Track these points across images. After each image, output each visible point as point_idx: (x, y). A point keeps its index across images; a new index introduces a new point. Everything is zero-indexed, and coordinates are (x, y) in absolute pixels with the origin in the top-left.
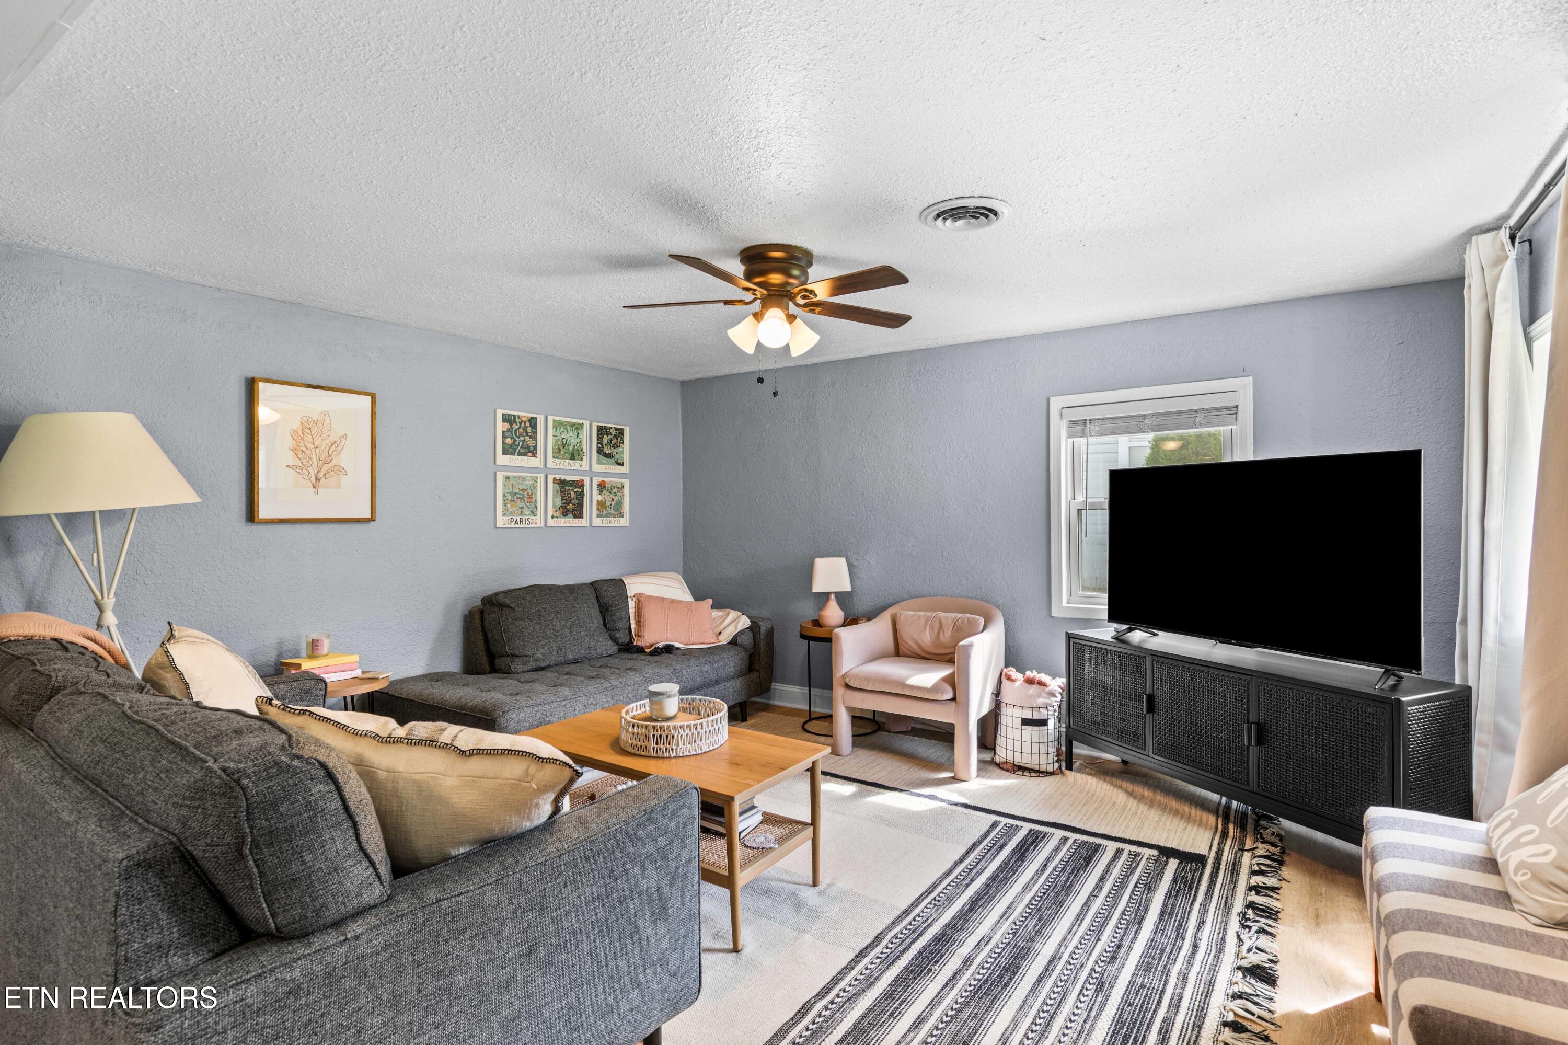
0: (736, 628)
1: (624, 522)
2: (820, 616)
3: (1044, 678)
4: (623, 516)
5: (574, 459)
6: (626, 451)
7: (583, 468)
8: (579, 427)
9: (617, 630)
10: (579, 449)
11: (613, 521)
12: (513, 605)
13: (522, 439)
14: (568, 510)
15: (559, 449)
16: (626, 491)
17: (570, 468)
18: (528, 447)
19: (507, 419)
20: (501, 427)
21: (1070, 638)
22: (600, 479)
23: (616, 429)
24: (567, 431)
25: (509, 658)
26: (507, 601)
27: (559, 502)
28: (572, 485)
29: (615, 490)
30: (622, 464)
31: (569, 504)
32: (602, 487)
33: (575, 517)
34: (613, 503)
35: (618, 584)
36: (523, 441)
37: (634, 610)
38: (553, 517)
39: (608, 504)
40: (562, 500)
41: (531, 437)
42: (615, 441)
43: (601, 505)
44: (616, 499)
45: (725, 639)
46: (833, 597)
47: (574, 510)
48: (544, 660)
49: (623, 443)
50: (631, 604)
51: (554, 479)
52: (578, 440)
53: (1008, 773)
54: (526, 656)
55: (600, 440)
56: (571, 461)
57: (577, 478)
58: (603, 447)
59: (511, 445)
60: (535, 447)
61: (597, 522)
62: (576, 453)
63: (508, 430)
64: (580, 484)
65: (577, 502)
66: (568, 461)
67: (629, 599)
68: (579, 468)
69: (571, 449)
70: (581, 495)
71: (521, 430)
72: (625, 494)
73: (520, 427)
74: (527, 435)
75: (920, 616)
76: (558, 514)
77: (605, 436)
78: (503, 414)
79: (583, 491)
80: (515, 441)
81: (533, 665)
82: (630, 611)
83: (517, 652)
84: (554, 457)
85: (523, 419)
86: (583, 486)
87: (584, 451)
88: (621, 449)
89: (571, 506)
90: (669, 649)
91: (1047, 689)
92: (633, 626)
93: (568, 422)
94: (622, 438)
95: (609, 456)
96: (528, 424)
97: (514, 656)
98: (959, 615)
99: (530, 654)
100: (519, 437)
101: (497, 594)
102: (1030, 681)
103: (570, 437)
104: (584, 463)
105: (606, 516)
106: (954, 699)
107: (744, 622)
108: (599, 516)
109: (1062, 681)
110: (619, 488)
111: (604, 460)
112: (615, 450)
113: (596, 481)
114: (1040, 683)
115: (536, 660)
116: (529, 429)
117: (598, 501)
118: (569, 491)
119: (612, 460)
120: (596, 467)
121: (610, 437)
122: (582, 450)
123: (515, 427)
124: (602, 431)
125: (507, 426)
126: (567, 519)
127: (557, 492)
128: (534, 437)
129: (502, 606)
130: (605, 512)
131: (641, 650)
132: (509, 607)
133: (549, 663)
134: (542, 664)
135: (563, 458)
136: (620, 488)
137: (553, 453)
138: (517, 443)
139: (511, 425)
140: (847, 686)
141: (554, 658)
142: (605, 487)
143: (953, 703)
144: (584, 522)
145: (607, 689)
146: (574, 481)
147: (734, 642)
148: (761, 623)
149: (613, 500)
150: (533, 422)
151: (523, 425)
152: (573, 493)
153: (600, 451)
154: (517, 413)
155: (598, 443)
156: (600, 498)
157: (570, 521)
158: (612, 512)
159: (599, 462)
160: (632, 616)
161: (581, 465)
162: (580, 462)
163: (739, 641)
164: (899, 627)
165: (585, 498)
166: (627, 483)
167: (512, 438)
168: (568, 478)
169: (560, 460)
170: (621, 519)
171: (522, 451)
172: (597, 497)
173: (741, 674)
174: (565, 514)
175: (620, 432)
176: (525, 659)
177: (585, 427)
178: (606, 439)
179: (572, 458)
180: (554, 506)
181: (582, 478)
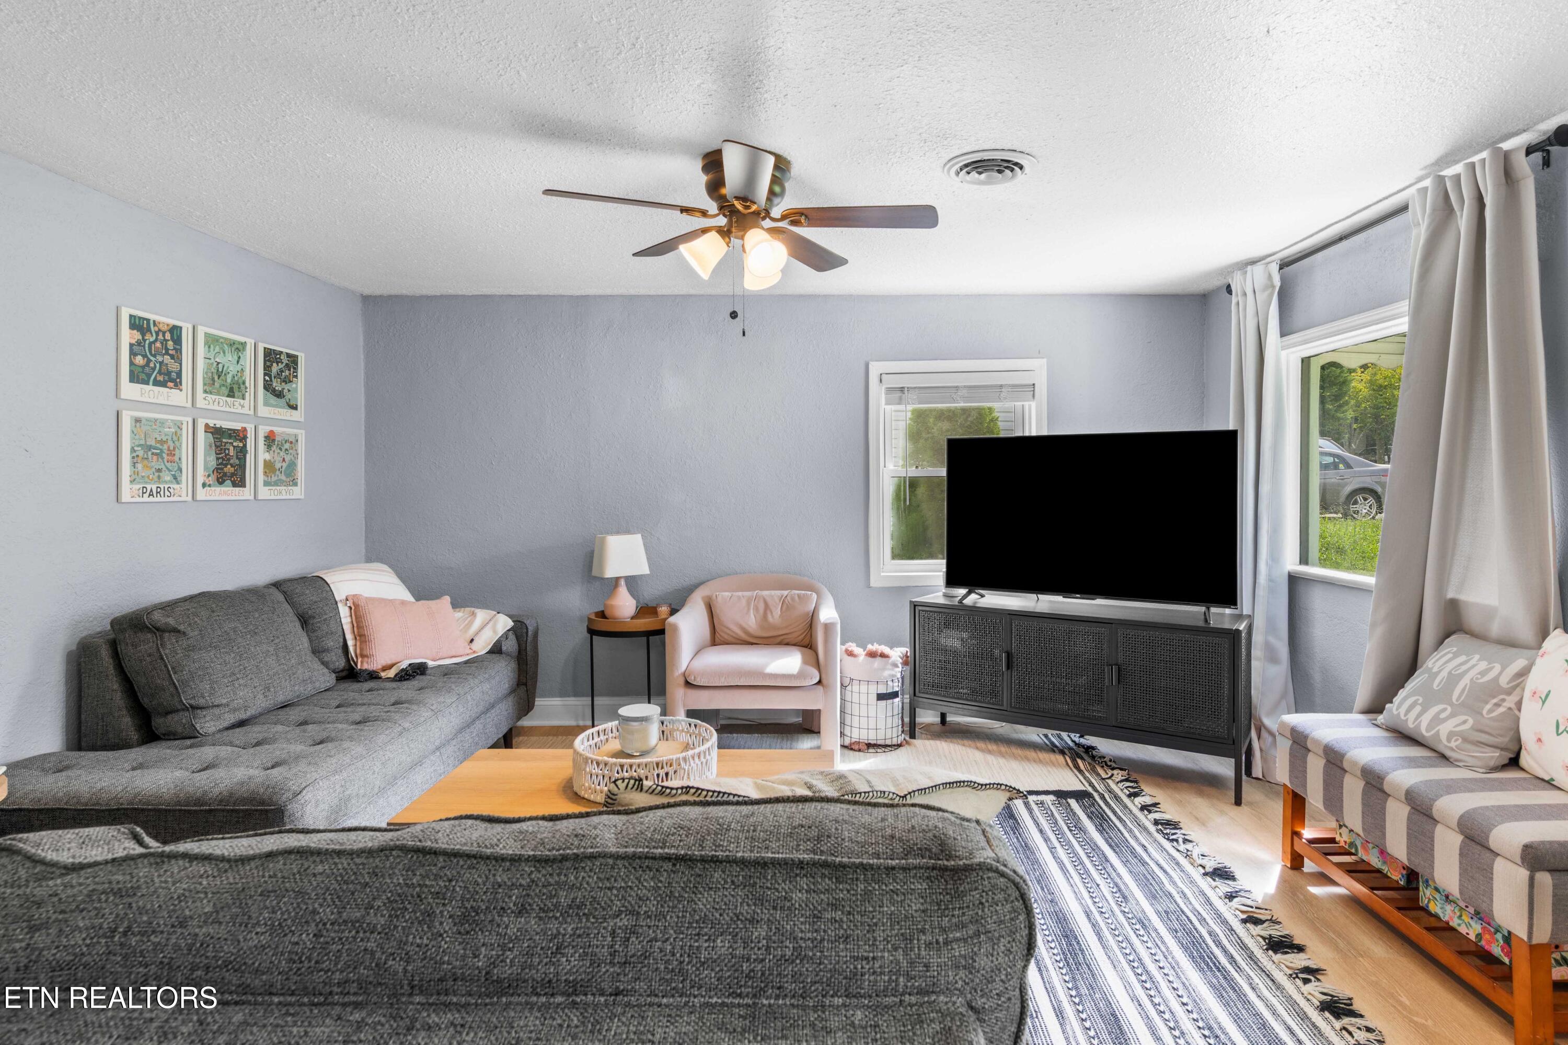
0: (495, 632)
1: (297, 492)
2: (605, 605)
3: (886, 649)
4: (296, 484)
5: (233, 397)
6: (300, 388)
7: (245, 411)
8: (240, 347)
9: (327, 650)
10: (241, 381)
11: (284, 492)
12: (182, 628)
13: (160, 358)
14: (225, 474)
15: (213, 380)
16: (301, 447)
17: (228, 409)
18: (169, 373)
19: (137, 324)
20: (128, 336)
21: (915, 606)
22: (269, 428)
23: (288, 355)
24: (224, 352)
25: (187, 714)
26: (171, 621)
27: (213, 463)
28: (230, 437)
29: (287, 446)
30: (295, 408)
31: (226, 465)
32: (270, 439)
33: (235, 485)
34: (285, 465)
35: (319, 584)
36: (161, 363)
37: (349, 620)
38: (204, 485)
39: (278, 466)
40: (218, 459)
41: (172, 357)
42: (287, 373)
43: (269, 467)
44: (287, 458)
45: (482, 646)
46: (623, 582)
47: (233, 475)
48: (246, 708)
49: (296, 377)
50: (344, 611)
51: (207, 425)
52: (239, 368)
53: (861, 754)
54: (218, 706)
55: (267, 369)
56: (229, 399)
57: (237, 426)
58: (271, 380)
59: (143, 367)
60: (179, 374)
61: (265, 493)
62: (235, 387)
63: (139, 343)
64: (241, 435)
65: (237, 462)
66: (225, 398)
67: (340, 605)
68: (240, 411)
69: (229, 380)
70: (242, 451)
71: (158, 345)
72: (299, 451)
73: (156, 340)
74: (167, 353)
75: (739, 598)
76: (212, 480)
77: (275, 364)
78: (131, 316)
79: (245, 446)
80: (149, 361)
81: (230, 719)
82: (343, 621)
83: (202, 702)
84: (205, 392)
85: (161, 326)
86: (244, 439)
87: (247, 384)
88: (294, 386)
89: (229, 469)
90: (418, 670)
91: (891, 661)
92: (350, 643)
93: (226, 339)
94: (296, 369)
95: (279, 395)
96: (168, 336)
97: (194, 708)
98: (785, 593)
99: (224, 701)
100: (154, 356)
101: (149, 611)
102: (872, 655)
103: (228, 360)
104: (246, 403)
105: (276, 484)
106: (820, 682)
107: (504, 623)
108: (266, 484)
109: (904, 650)
110: (291, 443)
111: (273, 400)
112: (287, 387)
113: (263, 430)
114: (883, 656)
115: (235, 710)
116: (170, 344)
117: (265, 461)
118: (228, 446)
119: (282, 402)
120: (264, 411)
121: (281, 366)
122: (244, 383)
123: (150, 338)
124: (271, 356)
125: (137, 335)
126: (223, 489)
127: (211, 446)
128: (177, 357)
129: (159, 630)
130: (274, 479)
131: (373, 676)
132: (176, 631)
133: (253, 712)
134: (243, 716)
135: (218, 394)
136: (294, 442)
137: (205, 384)
138: (152, 365)
139: (143, 335)
140: (688, 684)
141: (261, 703)
142: (274, 440)
143: (820, 687)
144: (245, 493)
145: (401, 734)
146: (234, 430)
147: (496, 650)
148: (527, 622)
149: (284, 460)
150: (175, 331)
151: (161, 337)
152: (231, 448)
153: (268, 387)
154: (152, 317)
155: (265, 374)
156: (267, 456)
157: (227, 492)
158: (283, 477)
159: (266, 404)
160: (347, 628)
161: (243, 406)
162: (242, 401)
163: (504, 648)
164: (716, 611)
165: (248, 456)
166: (301, 434)
167: (144, 356)
168: (226, 425)
169: (214, 397)
170: (294, 488)
171: (160, 378)
172: (263, 456)
173: (513, 691)
174: (220, 481)
175: (293, 359)
176: (217, 711)
177: (248, 347)
178: (275, 368)
179: (231, 394)
180: (206, 468)
181: (244, 425)
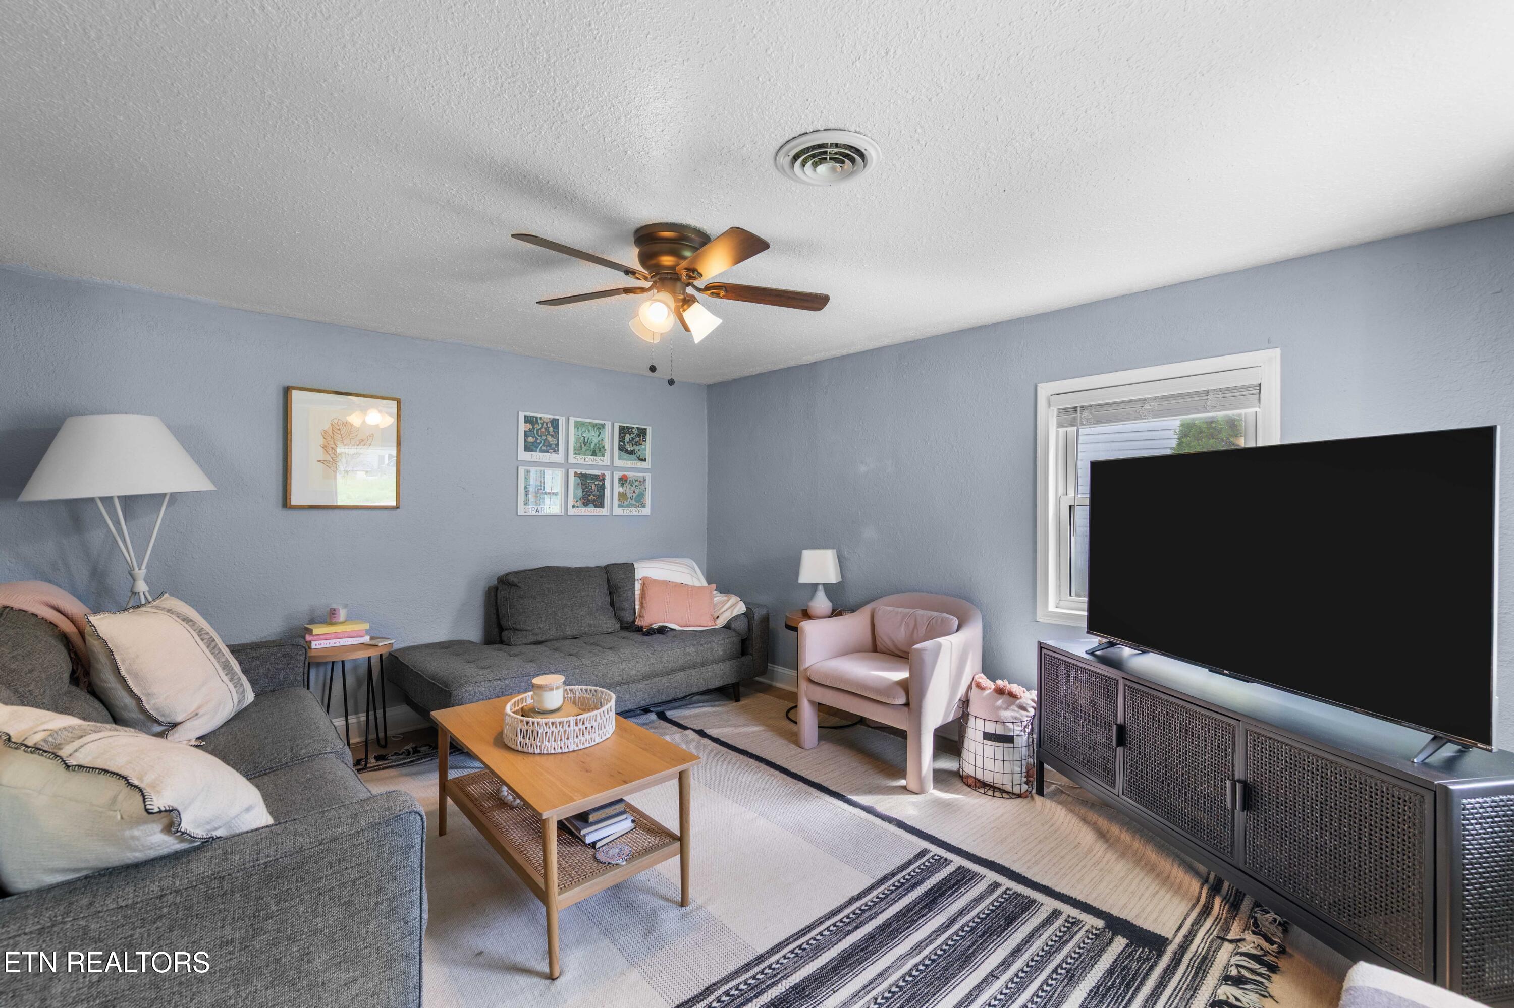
0: (732, 613)
1: (646, 511)
2: (808, 606)
3: (1015, 688)
4: (644, 507)
5: (596, 456)
6: (648, 448)
7: (605, 463)
8: (601, 427)
9: (623, 609)
10: (601, 446)
11: (634, 511)
12: (519, 585)
13: (544, 437)
14: (589, 501)
15: (581, 447)
16: (648, 484)
17: (592, 463)
18: (550, 445)
19: (528, 420)
20: (523, 427)
21: (1041, 648)
22: (621, 473)
23: (638, 429)
24: (589, 431)
25: (511, 632)
26: (515, 580)
27: (580, 493)
28: (593, 479)
29: (637, 483)
30: (645, 460)
31: (590, 495)
32: (623, 480)
33: (596, 506)
34: (635, 495)
35: (628, 569)
36: (545, 440)
37: (639, 592)
38: (574, 507)
39: (629, 495)
40: (583, 492)
41: (552, 436)
42: (638, 439)
43: (622, 496)
44: (637, 491)
45: (720, 623)
46: (821, 588)
47: (594, 501)
48: (543, 634)
49: (645, 441)
50: (638, 586)
51: (576, 473)
52: (600, 439)
54: (526, 630)
55: (622, 439)
56: (592, 457)
57: (598, 472)
58: (624, 444)
59: (533, 443)
60: (557, 445)
61: (618, 511)
62: (597, 450)
63: (530, 430)
64: (601, 478)
65: (598, 493)
66: (589, 457)
67: (636, 582)
68: (600, 463)
69: (592, 446)
70: (603, 487)
71: (543, 430)
72: (647, 487)
73: (542, 427)
74: (549, 434)
75: (897, 613)
76: (578, 504)
77: (628, 435)
78: (525, 416)
79: (604, 484)
80: (537, 439)
81: (533, 639)
82: (636, 593)
83: (518, 627)
84: (575, 454)
85: (545, 420)
86: (604, 479)
87: (606, 448)
88: (643, 447)
89: (592, 497)
90: (662, 630)
91: (1018, 702)
92: (637, 607)
93: (590, 423)
94: (645, 437)
95: (632, 453)
96: (549, 425)
97: (515, 630)
98: (935, 614)
99: (530, 628)
100: (540, 436)
101: (507, 574)
102: (1000, 692)
103: (593, 436)
104: (605, 459)
105: (628, 506)
106: (907, 705)
107: (741, 608)
108: (619, 506)
109: (1034, 694)
110: (640, 481)
111: (626, 456)
112: (637, 448)
113: (617, 475)
114: (1012, 695)
115: (535, 634)
116: (551, 429)
117: (619, 493)
118: (590, 484)
119: (634, 457)
120: (618, 463)
121: (632, 435)
122: (604, 447)
123: (537, 427)
124: (623, 431)
125: (529, 426)
126: (587, 509)
127: (578, 484)
128: (556, 435)
129: (511, 585)
130: (626, 503)
131: (639, 630)
132: (516, 586)
133: (547, 638)
134: (540, 639)
135: (585, 454)
136: (643, 481)
137: (575, 450)
138: (539, 441)
139: (533, 425)
140: (811, 681)
141: (553, 633)
142: (626, 480)
143: (906, 709)
144: (605, 511)
146: (595, 475)
147: (727, 627)
148: (755, 610)
149: (634, 492)
150: (555, 423)
151: (545, 425)
152: (593, 486)
153: (621, 448)
154: (539, 415)
155: (620, 441)
156: (621, 490)
157: (591, 511)
158: (634, 502)
159: (620, 458)
160: (637, 597)
161: (602, 461)
162: (602, 458)
163: (732, 626)
164: (877, 622)
165: (606, 490)
166: (648, 477)
167: (534, 437)
168: (589, 472)
169: (581, 457)
170: (642, 509)
171: (544, 448)
172: (618, 489)
173: (731, 657)
174: (586, 504)
175: (643, 432)
176: (525, 633)
177: (606, 427)
178: (628, 437)
179: (594, 454)
180: (575, 497)
181: (603, 472)
